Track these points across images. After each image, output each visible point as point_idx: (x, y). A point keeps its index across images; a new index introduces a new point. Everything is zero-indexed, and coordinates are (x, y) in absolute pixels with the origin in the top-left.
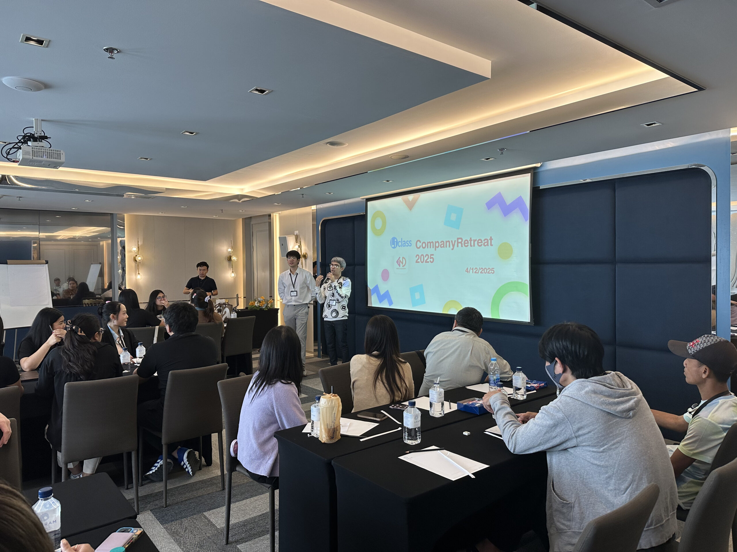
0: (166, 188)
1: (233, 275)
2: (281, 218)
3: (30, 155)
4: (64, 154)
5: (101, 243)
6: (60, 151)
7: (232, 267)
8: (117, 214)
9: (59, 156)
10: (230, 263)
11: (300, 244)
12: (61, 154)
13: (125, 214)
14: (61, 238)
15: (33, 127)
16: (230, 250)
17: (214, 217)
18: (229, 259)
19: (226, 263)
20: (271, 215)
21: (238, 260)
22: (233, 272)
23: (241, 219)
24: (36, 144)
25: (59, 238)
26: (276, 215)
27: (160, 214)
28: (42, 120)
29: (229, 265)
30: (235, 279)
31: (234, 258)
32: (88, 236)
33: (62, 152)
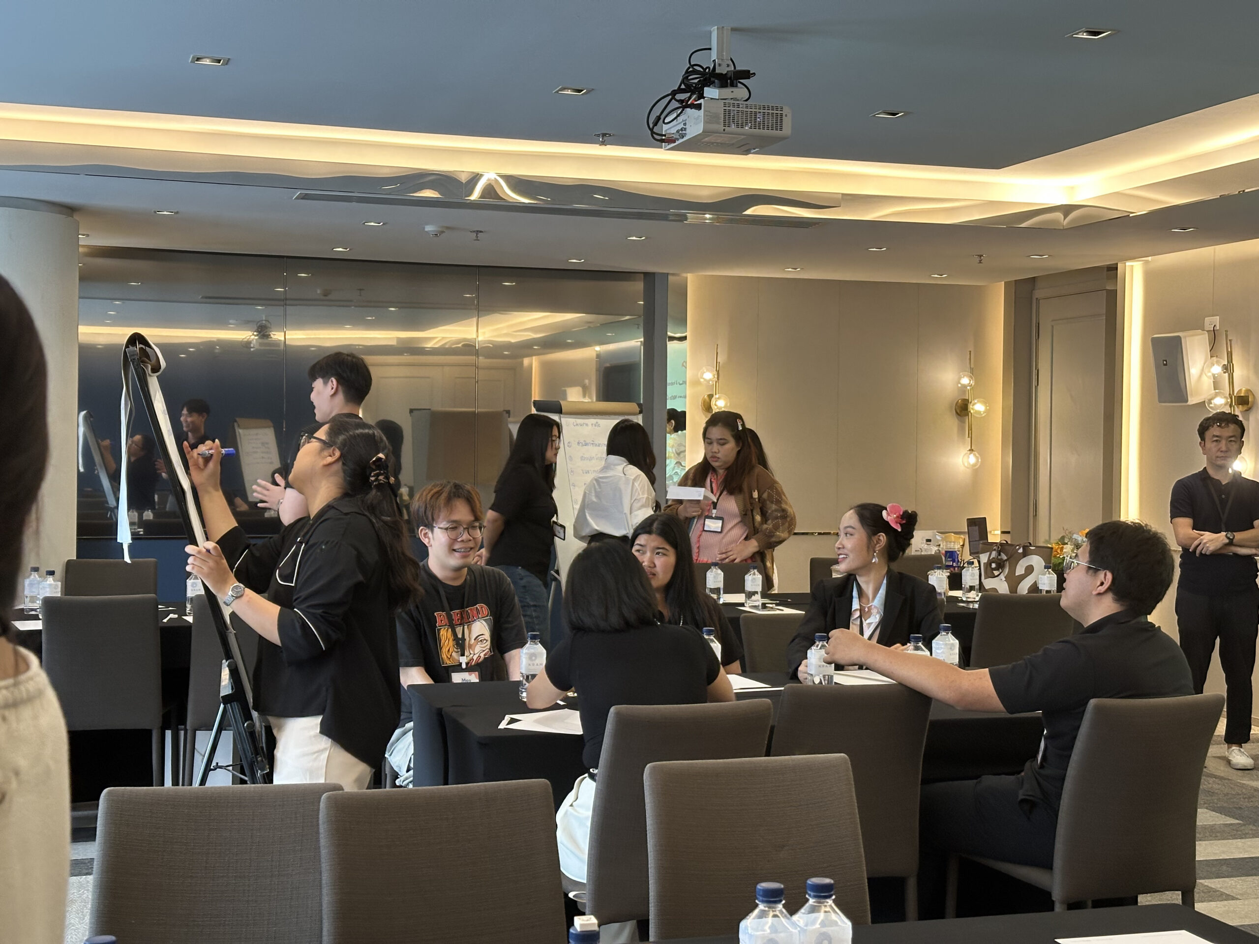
0: (843, 194)
1: (972, 459)
2: (1151, 279)
3: (719, 123)
4: (789, 115)
5: (526, 361)
6: (782, 109)
7: (970, 436)
8: (668, 274)
9: (778, 124)
10: (964, 422)
11: (1230, 360)
12: (784, 115)
13: (690, 277)
14: (437, 346)
15: (710, 49)
16: (965, 381)
17: (936, 278)
18: (962, 409)
19: (952, 422)
20: (1120, 266)
21: (987, 411)
22: (971, 450)
23: (1003, 282)
24: (727, 92)
25: (429, 345)
26: (1132, 266)
27: (790, 273)
28: (734, 30)
29: (961, 429)
30: (977, 472)
31: (978, 407)
32: (513, 340)
33: (786, 111)
